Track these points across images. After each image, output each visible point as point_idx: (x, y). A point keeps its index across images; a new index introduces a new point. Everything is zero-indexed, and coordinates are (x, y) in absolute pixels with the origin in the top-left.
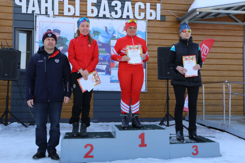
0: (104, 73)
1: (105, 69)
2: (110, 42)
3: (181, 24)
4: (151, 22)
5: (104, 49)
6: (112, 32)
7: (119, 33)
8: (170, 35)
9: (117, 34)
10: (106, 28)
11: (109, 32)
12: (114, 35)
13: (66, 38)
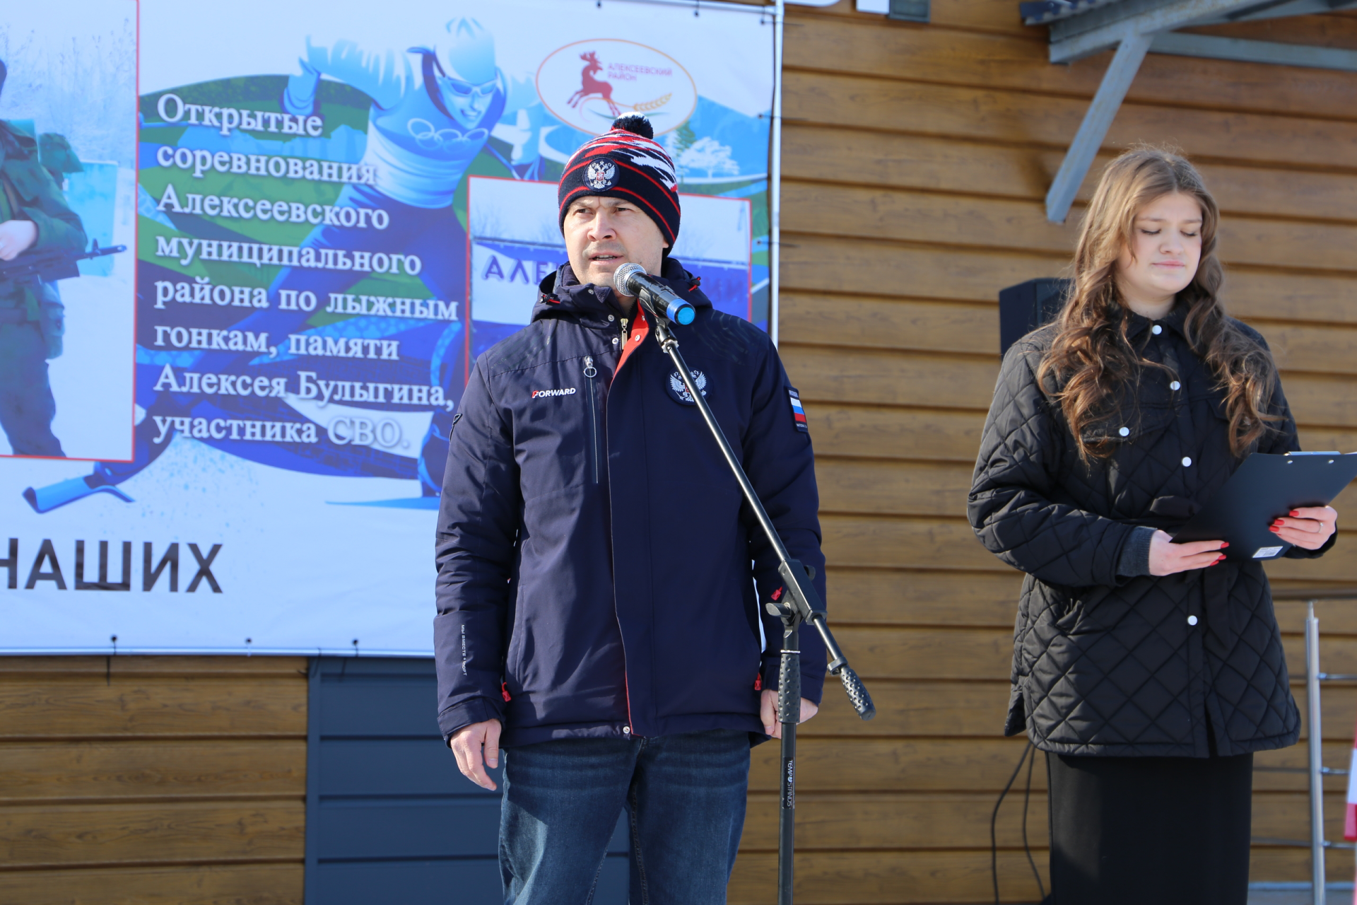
0: (412, 488)
1: (415, 452)
2: (461, 193)
3: (1056, 54)
4: (810, 25)
5: (411, 265)
6: (483, 104)
7: (542, 116)
8: (967, 150)
9: (523, 119)
10: (429, 59)
11: (456, 102)
12: (501, 132)
13: (56, 144)
